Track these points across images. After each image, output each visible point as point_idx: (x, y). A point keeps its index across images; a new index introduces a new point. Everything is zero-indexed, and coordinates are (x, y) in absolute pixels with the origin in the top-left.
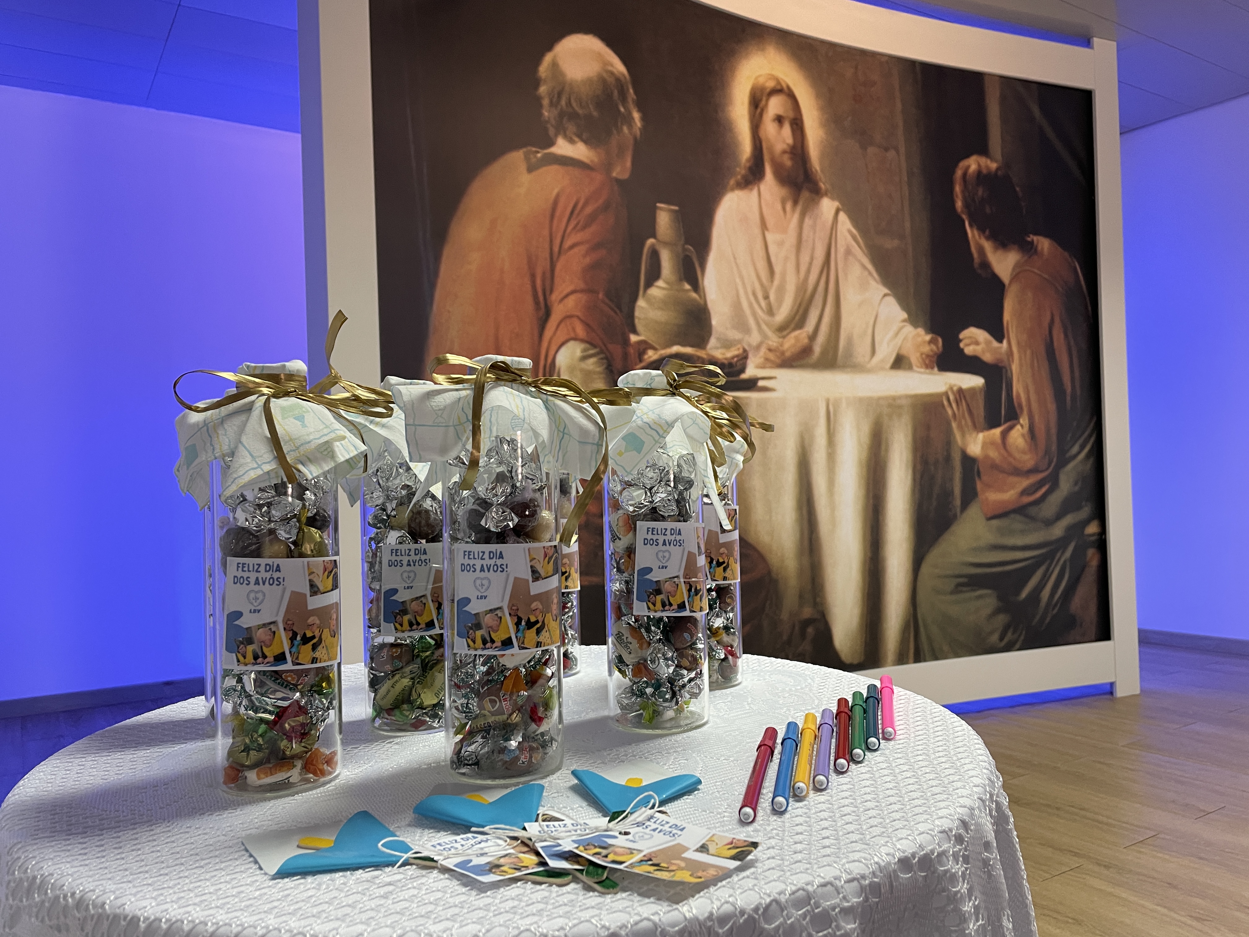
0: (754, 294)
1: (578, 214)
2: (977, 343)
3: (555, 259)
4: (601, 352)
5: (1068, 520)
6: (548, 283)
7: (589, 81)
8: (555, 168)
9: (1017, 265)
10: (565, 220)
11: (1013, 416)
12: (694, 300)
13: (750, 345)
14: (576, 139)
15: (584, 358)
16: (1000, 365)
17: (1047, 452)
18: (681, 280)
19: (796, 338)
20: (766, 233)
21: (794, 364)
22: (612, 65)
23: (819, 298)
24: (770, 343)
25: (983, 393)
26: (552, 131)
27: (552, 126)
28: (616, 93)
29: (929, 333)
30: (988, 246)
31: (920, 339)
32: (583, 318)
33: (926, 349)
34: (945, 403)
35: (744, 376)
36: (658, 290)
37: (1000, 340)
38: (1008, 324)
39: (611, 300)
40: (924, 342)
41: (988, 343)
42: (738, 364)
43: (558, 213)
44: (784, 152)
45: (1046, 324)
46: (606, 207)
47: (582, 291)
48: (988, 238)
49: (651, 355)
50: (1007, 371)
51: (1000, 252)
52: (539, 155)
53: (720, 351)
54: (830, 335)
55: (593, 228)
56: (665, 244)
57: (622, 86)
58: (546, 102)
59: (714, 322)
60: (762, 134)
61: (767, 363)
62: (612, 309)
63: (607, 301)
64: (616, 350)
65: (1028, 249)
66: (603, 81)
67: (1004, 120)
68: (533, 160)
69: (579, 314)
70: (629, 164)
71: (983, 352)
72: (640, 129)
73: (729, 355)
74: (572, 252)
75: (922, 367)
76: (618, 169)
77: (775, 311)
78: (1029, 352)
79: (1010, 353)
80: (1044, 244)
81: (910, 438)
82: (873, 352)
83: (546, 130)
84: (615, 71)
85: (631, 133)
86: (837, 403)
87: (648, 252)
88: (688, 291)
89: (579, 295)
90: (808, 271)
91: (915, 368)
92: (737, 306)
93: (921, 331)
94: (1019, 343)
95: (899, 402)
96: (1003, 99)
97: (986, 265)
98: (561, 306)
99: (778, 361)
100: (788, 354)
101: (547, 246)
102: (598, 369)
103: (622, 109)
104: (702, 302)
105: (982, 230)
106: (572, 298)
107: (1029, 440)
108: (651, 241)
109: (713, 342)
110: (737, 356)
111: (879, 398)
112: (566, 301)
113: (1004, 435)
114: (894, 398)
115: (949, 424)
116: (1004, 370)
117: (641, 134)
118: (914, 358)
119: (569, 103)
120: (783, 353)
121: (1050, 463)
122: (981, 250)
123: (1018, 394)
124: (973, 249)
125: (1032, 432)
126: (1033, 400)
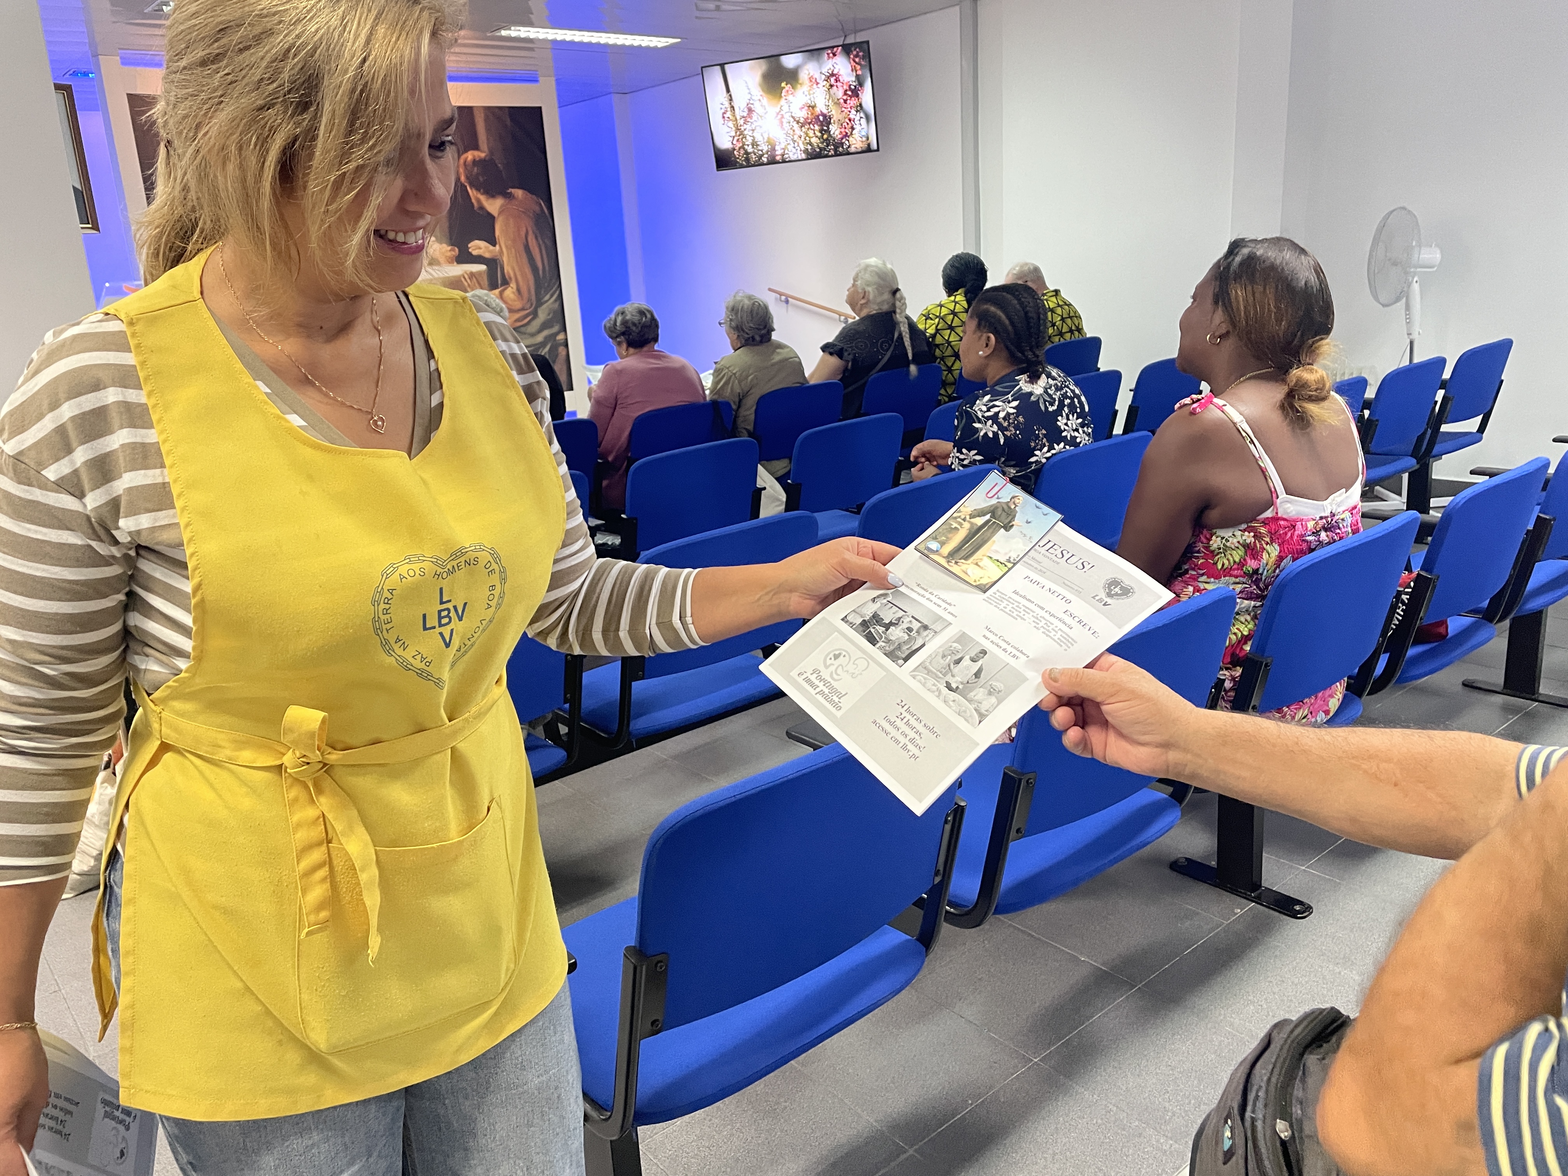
2: (480, 248)
5: (546, 333)
9: (501, 207)
11: (506, 282)
16: (495, 258)
17: (529, 300)
25: (486, 273)
29: (449, 246)
30: (482, 198)
31: (444, 249)
33: (449, 254)
34: (463, 280)
37: (494, 245)
38: (498, 236)
40: (447, 251)
41: (486, 247)
45: (523, 233)
48: (482, 194)
50: (500, 261)
51: (491, 201)
65: (509, 196)
67: (488, 130)
71: (484, 252)
75: (447, 263)
78: (513, 250)
79: (501, 251)
80: (519, 193)
91: (442, 264)
93: (444, 245)
94: (507, 247)
96: (486, 119)
97: (482, 208)
105: (478, 190)
107: (516, 293)
113: (501, 293)
116: (498, 261)
118: (442, 260)
121: (532, 305)
122: (479, 201)
123: (508, 272)
124: (473, 201)
125: (519, 290)
126: (518, 274)
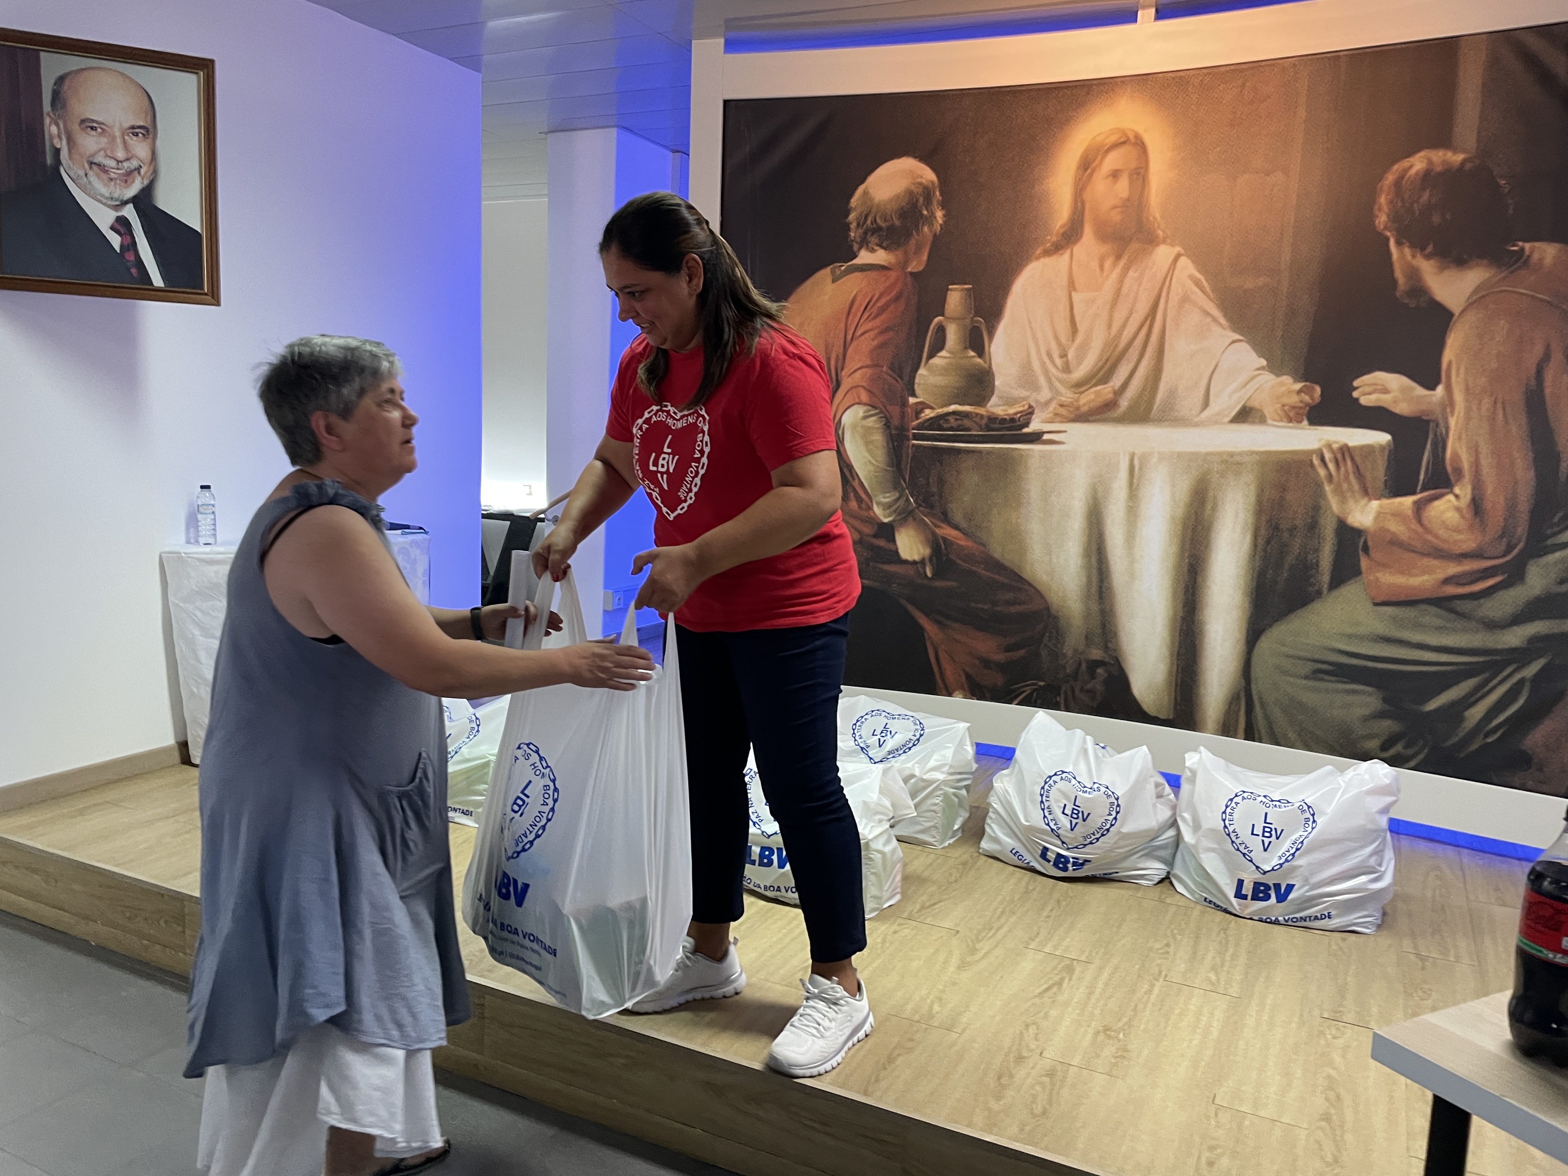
0: (1049, 355)
1: (872, 307)
2: (1385, 391)
3: (847, 345)
4: (881, 412)
5: (1537, 628)
6: (840, 362)
7: (897, 196)
8: (857, 274)
9: (1479, 289)
10: (859, 314)
11: (1441, 481)
12: (979, 364)
13: (1037, 402)
14: (878, 248)
15: (865, 418)
16: (1425, 418)
18: (966, 348)
19: (1097, 393)
20: (1074, 294)
21: (1091, 418)
22: (922, 177)
23: (1133, 353)
24: (1063, 399)
25: (1387, 453)
26: (856, 247)
27: (857, 243)
28: (921, 200)
29: (1300, 382)
30: (1427, 266)
31: (1283, 389)
32: (867, 387)
33: (1294, 399)
34: (1316, 461)
35: (1026, 430)
36: (941, 360)
37: (1432, 387)
38: (1450, 364)
39: (893, 371)
40: (1290, 392)
41: (1404, 390)
42: (1021, 419)
43: (853, 310)
44: (1114, 207)
45: (1533, 361)
46: (897, 298)
47: (867, 367)
48: (1428, 257)
49: (928, 414)
50: (1437, 425)
51: (1452, 272)
52: (843, 268)
53: (1002, 408)
54: (1144, 389)
55: (883, 316)
56: (953, 319)
57: (929, 193)
58: (853, 226)
59: (997, 383)
60: (1087, 196)
61: (1057, 417)
62: (894, 379)
63: (890, 372)
64: (895, 411)
65: (1510, 262)
66: (910, 193)
67: (1492, 91)
68: (838, 272)
69: (864, 384)
70: (925, 258)
71: (1395, 402)
72: (941, 225)
73: (1012, 411)
74: (863, 338)
75: (1282, 421)
76: (914, 263)
77: (1072, 368)
78: (1487, 402)
79: (1449, 402)
80: (1546, 252)
81: (1252, 499)
82: (1206, 404)
83: (851, 247)
84: (924, 181)
85: (931, 231)
86: (1145, 458)
87: (934, 328)
88: (973, 357)
89: (865, 370)
90: (1124, 325)
91: (1270, 421)
92: (1027, 367)
94: (1467, 390)
95: (1238, 459)
97: (1419, 290)
98: (850, 380)
99: (1072, 416)
100: (1084, 409)
101: (842, 336)
102: (878, 426)
103: (925, 212)
104: (986, 366)
105: (1419, 245)
106: (860, 372)
107: (1469, 516)
108: (941, 318)
109: (994, 400)
110: (1021, 412)
111: (1208, 454)
112: (853, 375)
113: (1419, 507)
114: (1232, 455)
115: (1319, 486)
116: (1432, 425)
117: (941, 229)
118: (1268, 411)
119: (875, 221)
120: (1078, 408)
121: (1509, 549)
122: (1414, 274)
123: (1456, 457)
124: (1399, 274)
125: (1477, 506)
126: (1486, 463)
